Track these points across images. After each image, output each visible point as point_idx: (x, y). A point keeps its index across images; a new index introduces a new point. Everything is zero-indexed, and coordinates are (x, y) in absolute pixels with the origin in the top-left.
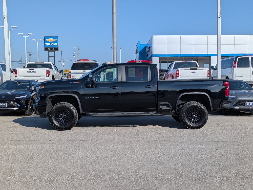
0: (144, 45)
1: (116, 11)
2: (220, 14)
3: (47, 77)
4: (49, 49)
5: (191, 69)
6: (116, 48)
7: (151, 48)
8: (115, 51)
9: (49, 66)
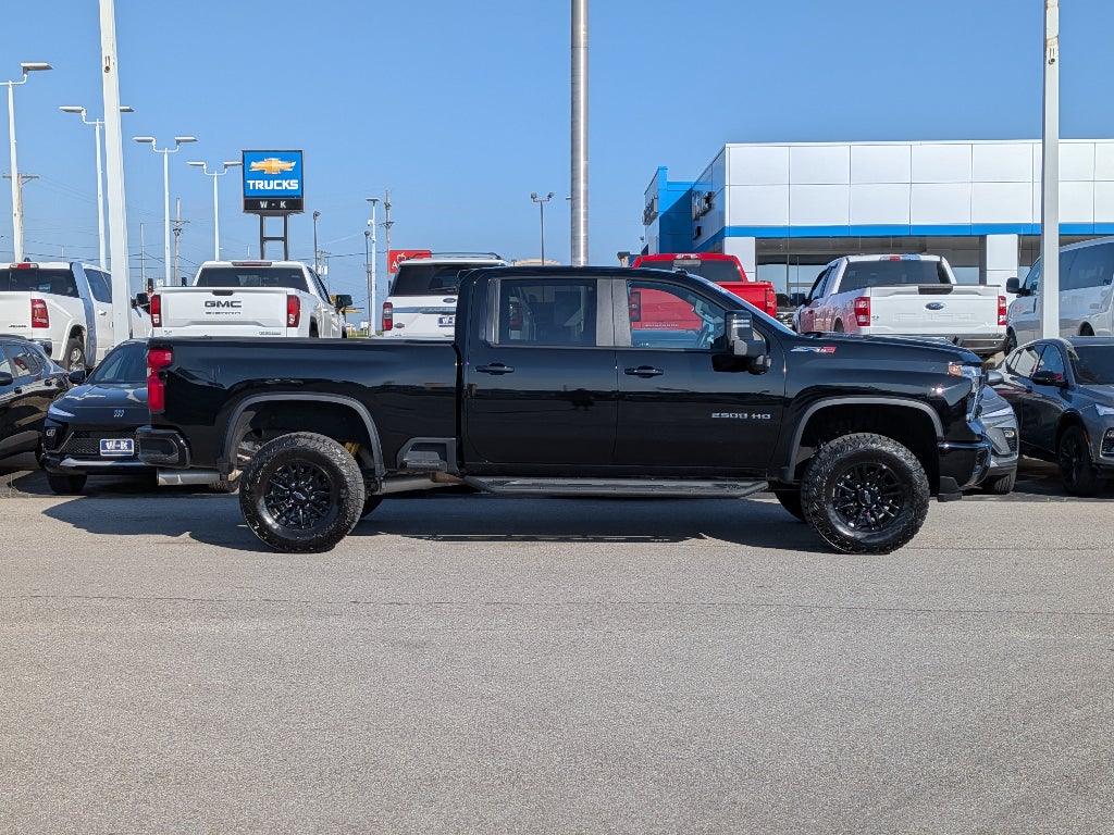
0: (687, 184)
1: (587, 37)
2: (1056, 47)
3: (289, 325)
4: (264, 205)
5: (922, 291)
6: (586, 201)
7: (714, 201)
8: (582, 210)
9: (292, 278)
